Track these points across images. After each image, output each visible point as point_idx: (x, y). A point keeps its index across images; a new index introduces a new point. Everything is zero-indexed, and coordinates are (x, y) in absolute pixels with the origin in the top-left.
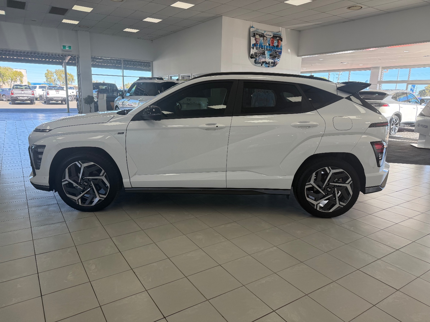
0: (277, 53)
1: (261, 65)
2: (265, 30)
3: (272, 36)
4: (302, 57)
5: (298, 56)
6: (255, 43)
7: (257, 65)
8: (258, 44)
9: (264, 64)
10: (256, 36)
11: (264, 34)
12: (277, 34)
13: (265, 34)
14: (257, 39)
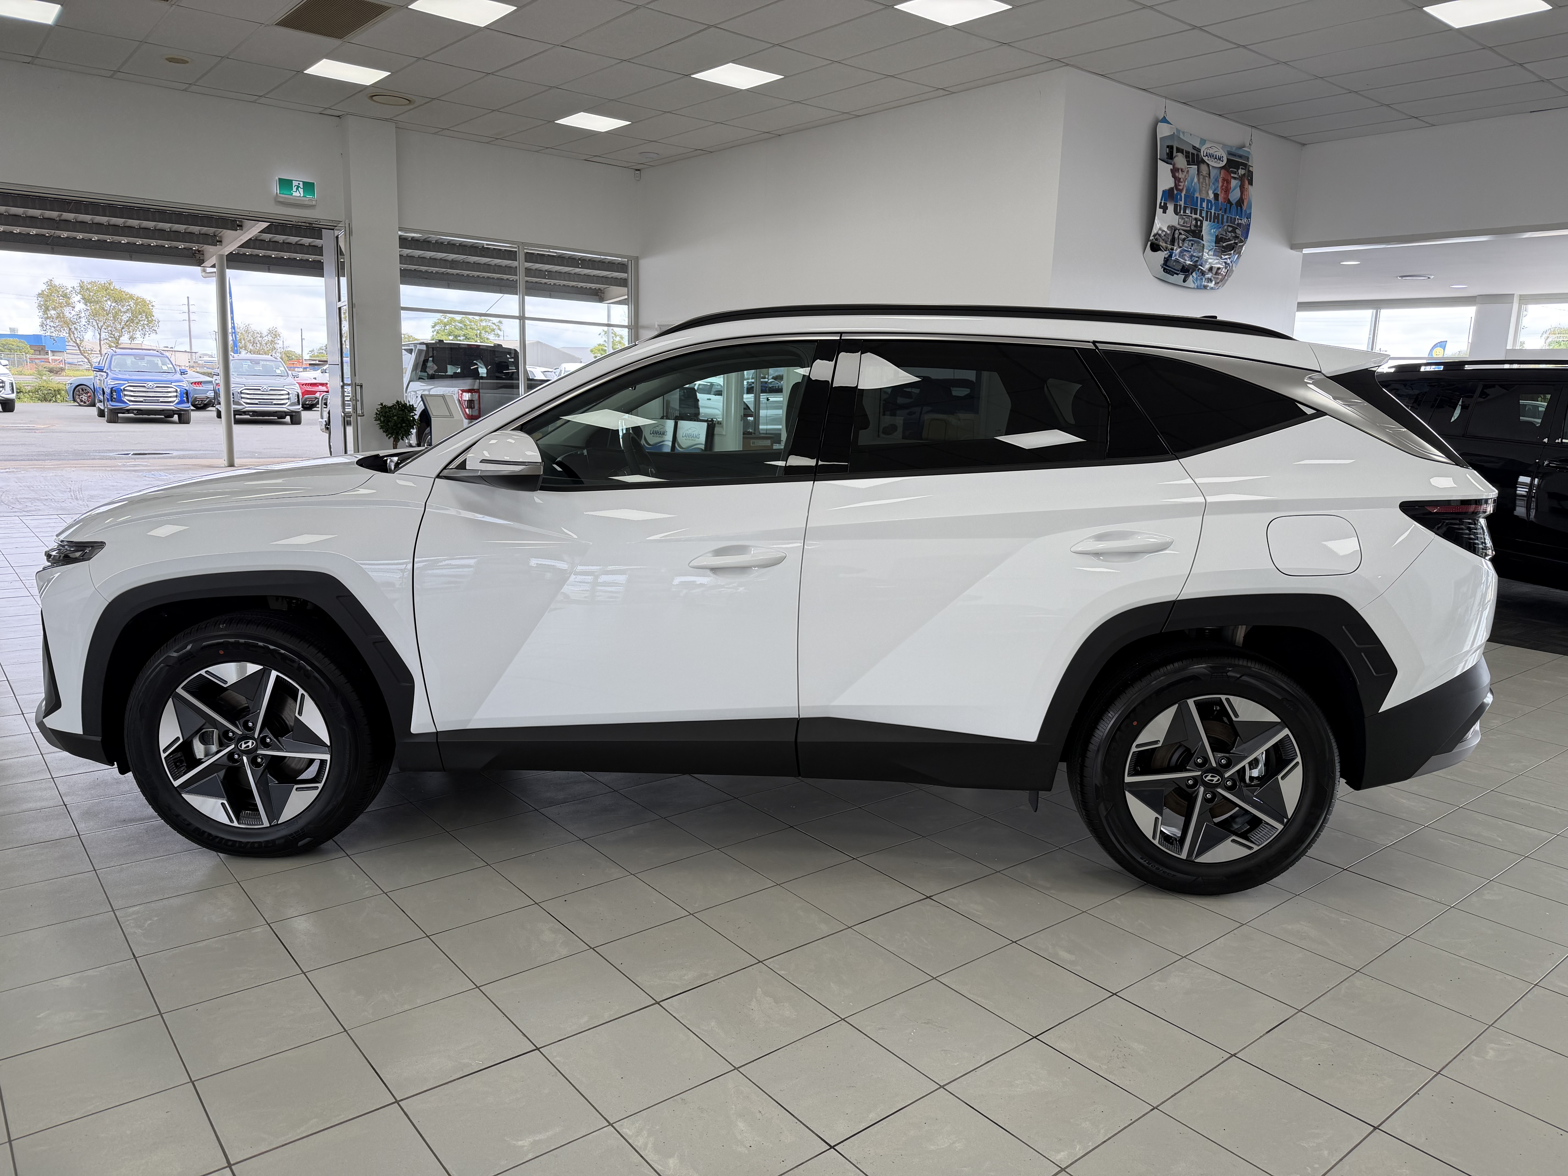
0: (1239, 231)
1: (1184, 281)
2: (1203, 137)
3: (1225, 161)
4: (1306, 251)
5: (1293, 247)
6: (1173, 185)
7: (1168, 278)
8: (1181, 191)
9: (1194, 274)
10: (1175, 160)
11: (1199, 150)
12: (1240, 152)
14: (1178, 169)
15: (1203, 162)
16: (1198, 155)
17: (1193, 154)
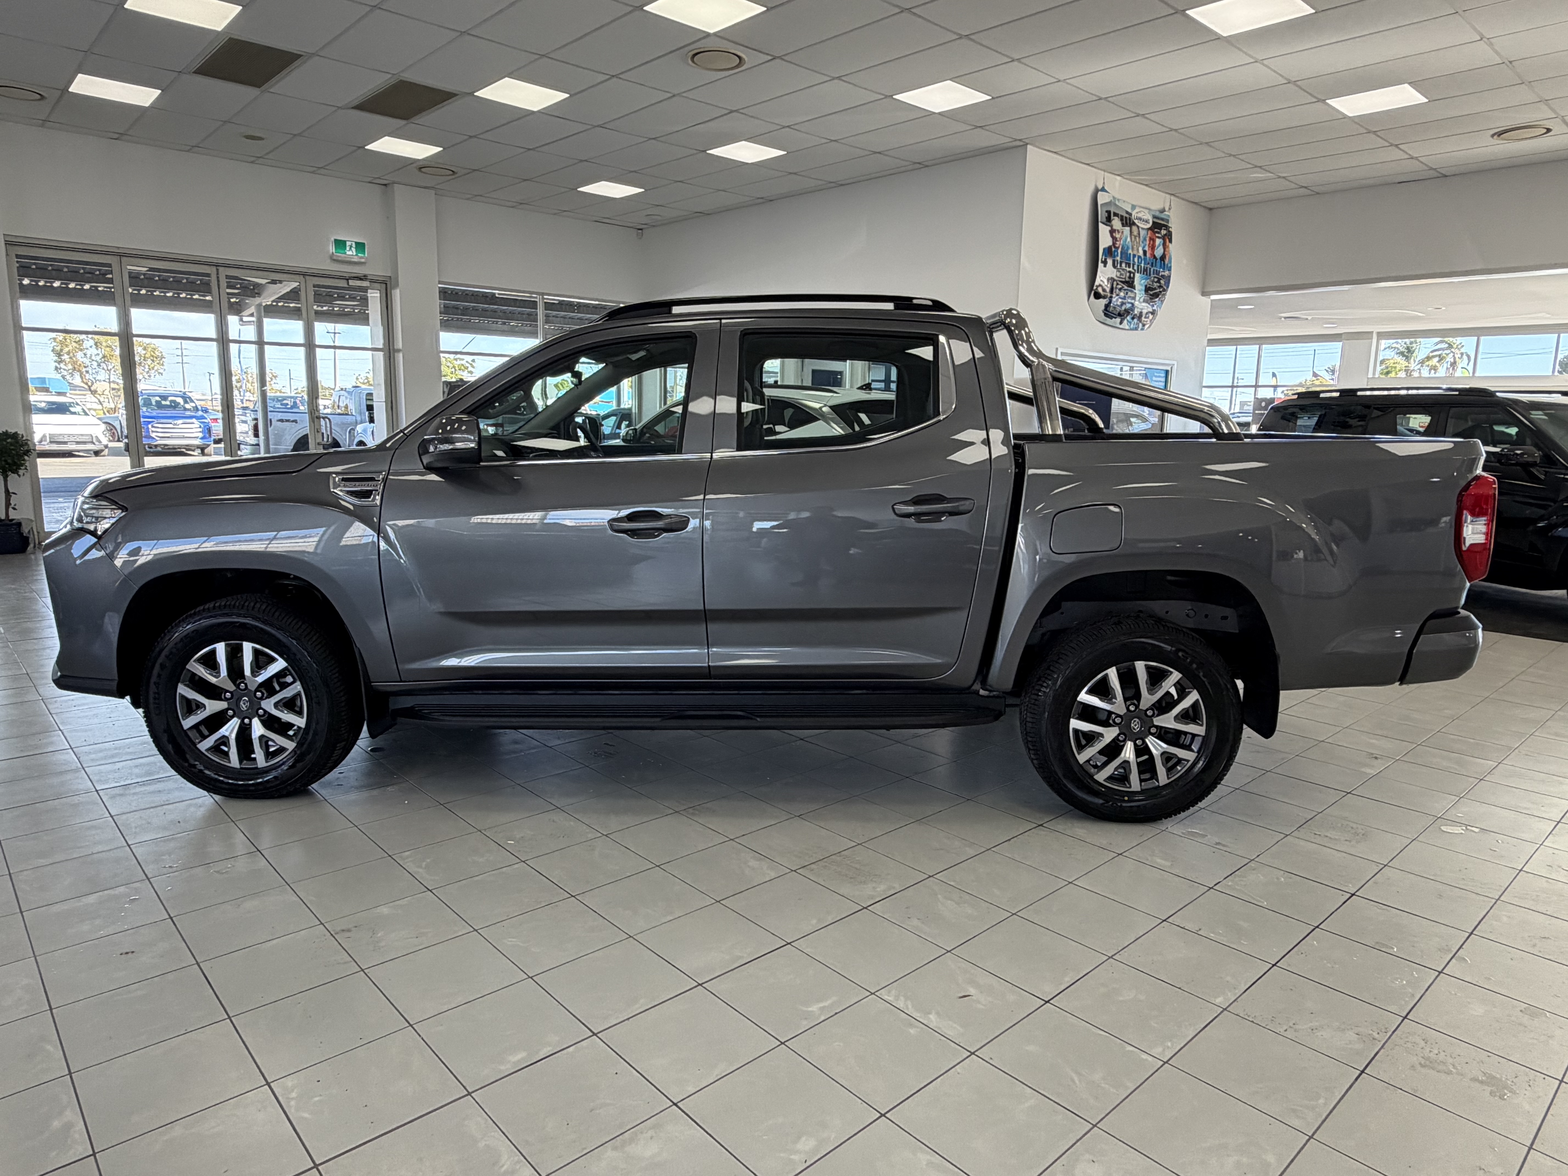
0: (1162, 282)
1: (1121, 323)
2: (1134, 203)
3: (1151, 223)
4: (1213, 297)
5: (1204, 294)
6: (1110, 243)
7: (1108, 321)
8: (1118, 248)
9: (1129, 318)
10: (1113, 222)
11: (1130, 214)
12: (1162, 216)
13: (1134, 213)
14: (1115, 230)
15: (1134, 224)
16: (1130, 219)
17: (1126, 218)
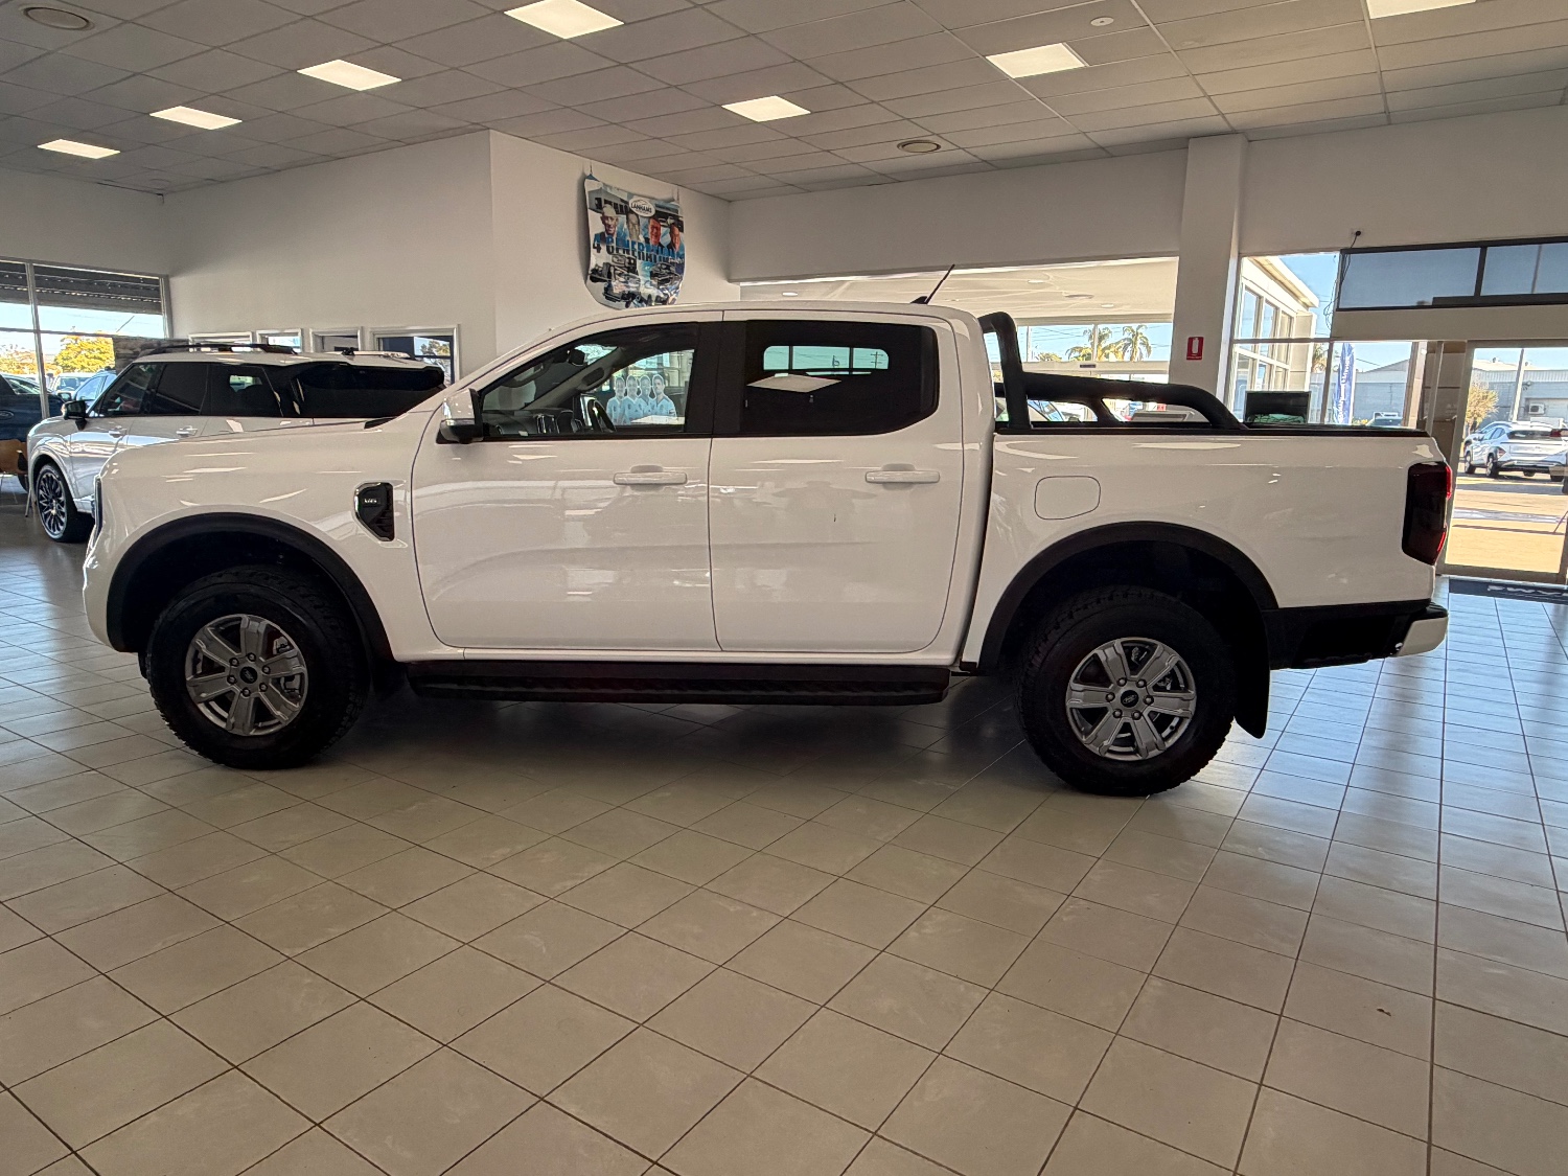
1: (627, 306)
2: (631, 191)
3: (653, 212)
4: (742, 284)
5: (730, 281)
6: (604, 230)
7: (611, 303)
8: (612, 235)
9: (634, 301)
10: (604, 210)
11: (627, 203)
12: (668, 205)
13: (631, 202)
14: (607, 218)
15: (632, 212)
16: (626, 207)
17: (621, 206)
